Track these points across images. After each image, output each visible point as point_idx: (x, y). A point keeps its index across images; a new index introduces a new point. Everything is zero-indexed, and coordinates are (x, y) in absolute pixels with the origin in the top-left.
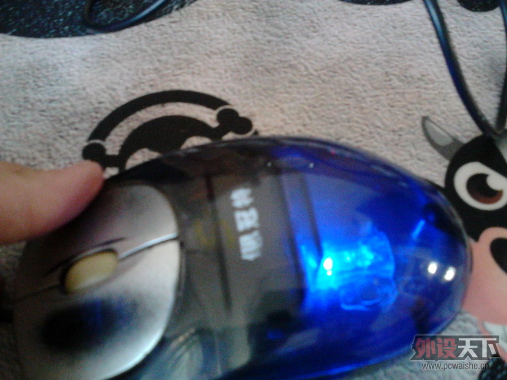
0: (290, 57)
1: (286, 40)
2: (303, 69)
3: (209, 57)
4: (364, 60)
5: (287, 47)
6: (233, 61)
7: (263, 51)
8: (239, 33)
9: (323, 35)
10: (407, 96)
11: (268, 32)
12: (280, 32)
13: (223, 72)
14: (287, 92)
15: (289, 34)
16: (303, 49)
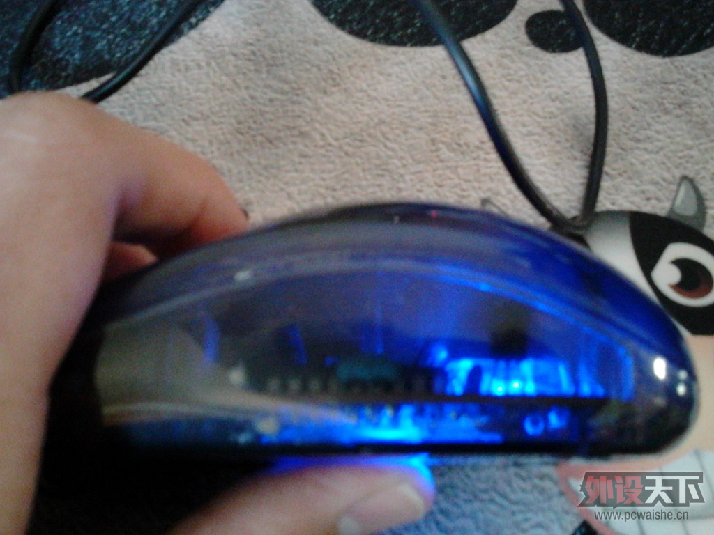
0: (301, 122)
1: (295, 98)
2: (318, 137)
3: (188, 124)
4: (402, 123)
5: (296, 108)
6: (221, 129)
7: (262, 113)
8: (229, 90)
9: (346, 90)
10: (461, 171)
11: (269, 87)
12: (286, 87)
13: (207, 144)
14: (296, 171)
15: (300, 89)
16: (318, 110)
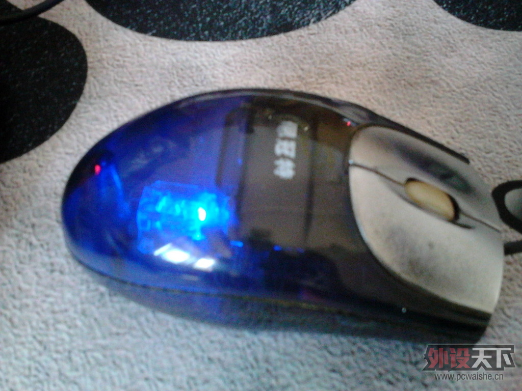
0: (431, 74)
1: (425, 58)
2: (445, 85)
3: (351, 68)
5: (426, 64)
6: (375, 74)
7: (403, 66)
8: (378, 48)
9: (461, 55)
11: (407, 49)
12: (418, 50)
13: (366, 83)
14: (432, 106)
15: (428, 52)
16: (443, 66)
